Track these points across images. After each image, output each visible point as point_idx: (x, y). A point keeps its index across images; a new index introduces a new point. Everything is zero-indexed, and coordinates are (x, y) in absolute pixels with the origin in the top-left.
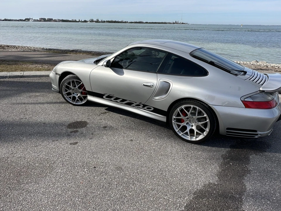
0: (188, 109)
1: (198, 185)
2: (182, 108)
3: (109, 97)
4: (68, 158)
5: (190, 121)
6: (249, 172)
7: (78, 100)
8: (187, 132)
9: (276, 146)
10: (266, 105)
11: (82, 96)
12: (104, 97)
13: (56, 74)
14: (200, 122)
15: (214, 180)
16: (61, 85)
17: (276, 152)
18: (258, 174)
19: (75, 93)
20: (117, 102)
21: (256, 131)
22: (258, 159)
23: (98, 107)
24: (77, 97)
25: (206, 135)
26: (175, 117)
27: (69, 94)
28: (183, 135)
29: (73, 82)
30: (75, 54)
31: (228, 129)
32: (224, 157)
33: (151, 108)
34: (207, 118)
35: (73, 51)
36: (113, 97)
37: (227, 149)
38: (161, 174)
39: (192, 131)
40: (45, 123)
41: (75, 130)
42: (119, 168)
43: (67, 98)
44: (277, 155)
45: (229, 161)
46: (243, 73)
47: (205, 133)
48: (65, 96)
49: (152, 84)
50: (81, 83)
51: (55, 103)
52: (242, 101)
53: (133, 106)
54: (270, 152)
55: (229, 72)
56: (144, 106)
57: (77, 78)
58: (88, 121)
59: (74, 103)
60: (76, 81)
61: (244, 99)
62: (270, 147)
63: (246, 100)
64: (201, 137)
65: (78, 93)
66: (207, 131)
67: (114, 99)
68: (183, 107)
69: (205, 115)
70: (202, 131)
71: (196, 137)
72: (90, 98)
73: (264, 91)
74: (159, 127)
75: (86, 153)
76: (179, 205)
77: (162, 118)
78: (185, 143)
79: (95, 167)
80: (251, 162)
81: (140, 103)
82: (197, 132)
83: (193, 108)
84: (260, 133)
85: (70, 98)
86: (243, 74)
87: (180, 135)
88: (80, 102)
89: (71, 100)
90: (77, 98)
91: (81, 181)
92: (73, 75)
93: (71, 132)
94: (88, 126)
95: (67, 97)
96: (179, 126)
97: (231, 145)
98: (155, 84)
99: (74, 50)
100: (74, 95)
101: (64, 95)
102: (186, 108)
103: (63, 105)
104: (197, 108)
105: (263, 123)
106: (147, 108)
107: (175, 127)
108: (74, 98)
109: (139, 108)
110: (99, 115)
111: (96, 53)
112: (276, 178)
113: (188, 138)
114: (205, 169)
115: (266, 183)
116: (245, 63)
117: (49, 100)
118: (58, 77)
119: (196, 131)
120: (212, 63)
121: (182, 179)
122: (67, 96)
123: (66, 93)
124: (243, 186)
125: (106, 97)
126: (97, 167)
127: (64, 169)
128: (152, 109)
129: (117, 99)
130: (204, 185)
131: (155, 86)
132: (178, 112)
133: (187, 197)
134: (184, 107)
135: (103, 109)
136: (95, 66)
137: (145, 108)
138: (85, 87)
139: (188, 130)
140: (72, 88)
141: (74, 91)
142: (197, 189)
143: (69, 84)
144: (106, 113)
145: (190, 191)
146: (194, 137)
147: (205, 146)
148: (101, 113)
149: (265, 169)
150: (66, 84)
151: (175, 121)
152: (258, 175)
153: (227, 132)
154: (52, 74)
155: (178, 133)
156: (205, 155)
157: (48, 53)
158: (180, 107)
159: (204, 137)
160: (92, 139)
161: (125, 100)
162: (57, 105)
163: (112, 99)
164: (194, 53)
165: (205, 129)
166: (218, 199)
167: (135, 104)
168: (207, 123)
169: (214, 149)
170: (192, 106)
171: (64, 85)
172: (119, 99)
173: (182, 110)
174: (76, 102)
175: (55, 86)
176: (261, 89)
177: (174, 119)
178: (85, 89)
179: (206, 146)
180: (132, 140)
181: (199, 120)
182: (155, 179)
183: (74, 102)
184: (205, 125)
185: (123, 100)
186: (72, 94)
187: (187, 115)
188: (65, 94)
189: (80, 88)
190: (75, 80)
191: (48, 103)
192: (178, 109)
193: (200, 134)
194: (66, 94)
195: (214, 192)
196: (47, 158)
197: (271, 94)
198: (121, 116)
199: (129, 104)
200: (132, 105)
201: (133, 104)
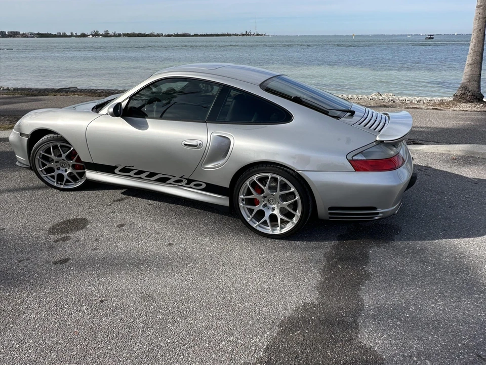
0: (263, 180)
1: (286, 309)
2: (253, 179)
3: (126, 171)
4: (51, 289)
5: (269, 201)
6: (368, 276)
7: (68, 181)
8: (266, 221)
9: (409, 230)
10: (387, 164)
11: (75, 172)
12: (116, 171)
13: (21, 134)
14: (286, 202)
15: (312, 297)
16: (33, 155)
17: (409, 239)
18: (382, 278)
19: (62, 168)
20: (140, 178)
21: (375, 208)
22: (382, 253)
23: (107, 191)
24: (65, 174)
25: (296, 222)
26: (243, 197)
27: (50, 170)
28: (260, 227)
29: (55, 147)
30: (64, 95)
31: (330, 209)
32: (329, 258)
33: (201, 185)
34: (296, 193)
35: (60, 91)
36: (133, 170)
37: (333, 243)
38: (224, 298)
39: (273, 218)
40: (4, 229)
41: (63, 236)
42: (148, 298)
43: (46, 179)
44: (411, 243)
45: (337, 262)
46: (349, 114)
47: (295, 220)
48: (43, 176)
49: (199, 142)
50: (72, 149)
51: (24, 189)
52: (349, 160)
53: (170, 183)
54: (400, 240)
55: (326, 113)
56: (189, 181)
57: (63, 139)
58: (89, 218)
59: (62, 187)
60: (61, 146)
61: (352, 158)
62: (400, 232)
63: (355, 158)
64: (288, 227)
65: (66, 167)
66: (298, 216)
67: (135, 174)
68: (255, 178)
69: (293, 189)
70: (291, 216)
71: (282, 228)
72: (91, 175)
73: (382, 142)
74: (220, 216)
75: (85, 277)
76: (254, 348)
77: (222, 200)
78: (264, 240)
79: (102, 301)
80: (370, 260)
81: (181, 177)
82: (281, 219)
83: (272, 178)
84: (382, 211)
85: (53, 177)
86: (349, 116)
87: (254, 226)
88: (73, 183)
89: (55, 181)
90: (66, 177)
91: (76, 330)
92: (55, 135)
93: (56, 241)
94: (88, 226)
95: (46, 177)
96: (251, 211)
97: (339, 236)
98: (205, 142)
99: (62, 89)
100: (60, 172)
101: (40, 173)
102: (261, 180)
103: (40, 192)
104: (279, 177)
105: (384, 193)
106: (195, 185)
107: (244, 213)
108: (60, 178)
109: (181, 186)
110: (110, 205)
111: (106, 92)
112: (409, 281)
113: (269, 230)
114: (297, 280)
115: (395, 292)
116: (360, 97)
117: (12, 185)
118: (26, 139)
119: (279, 216)
120: (297, 100)
121: (260, 303)
122: (47, 174)
123: (44, 169)
124: (359, 301)
125: (120, 171)
126: (107, 300)
127: (43, 311)
128: (204, 186)
129: (140, 172)
130: (296, 307)
131: (204, 145)
132: (247, 187)
133: (268, 333)
134: (257, 178)
135: (118, 194)
136: (95, 115)
137: (192, 185)
138: (78, 157)
139: (266, 218)
140: (55, 158)
141: (58, 164)
142: (285, 317)
143: (48, 151)
144: (122, 199)
145: (273, 322)
146: (278, 228)
147: (297, 241)
148: (114, 201)
149: (392, 269)
150: (42, 152)
151: (244, 203)
152: (383, 281)
153: (330, 214)
154: (13, 136)
155: (251, 223)
156: (297, 256)
157: (11, 96)
158: (250, 179)
159: (294, 226)
160: (97, 249)
161: (155, 174)
162: (29, 193)
163: (132, 173)
164: (268, 84)
165: (294, 213)
166: (320, 328)
167: (173, 179)
168: (296, 202)
169: (312, 244)
170: (270, 175)
171: (38, 154)
172: (144, 172)
173: (254, 184)
174: (65, 184)
175: (21, 158)
176: (378, 139)
177: (243, 200)
178: (79, 160)
179: (300, 241)
180: (170, 244)
181: (284, 198)
182: (212, 309)
183: (61, 184)
184: (294, 206)
185: (152, 175)
186: (56, 170)
187: (262, 191)
188: (42, 171)
189: (70, 157)
190: (59, 144)
191: (9, 191)
192: (248, 183)
193: (288, 222)
194: (44, 171)
195: (313, 318)
196: (7, 294)
197: (394, 146)
198: (152, 202)
199: (163, 180)
200: (168, 182)
201: (170, 179)
